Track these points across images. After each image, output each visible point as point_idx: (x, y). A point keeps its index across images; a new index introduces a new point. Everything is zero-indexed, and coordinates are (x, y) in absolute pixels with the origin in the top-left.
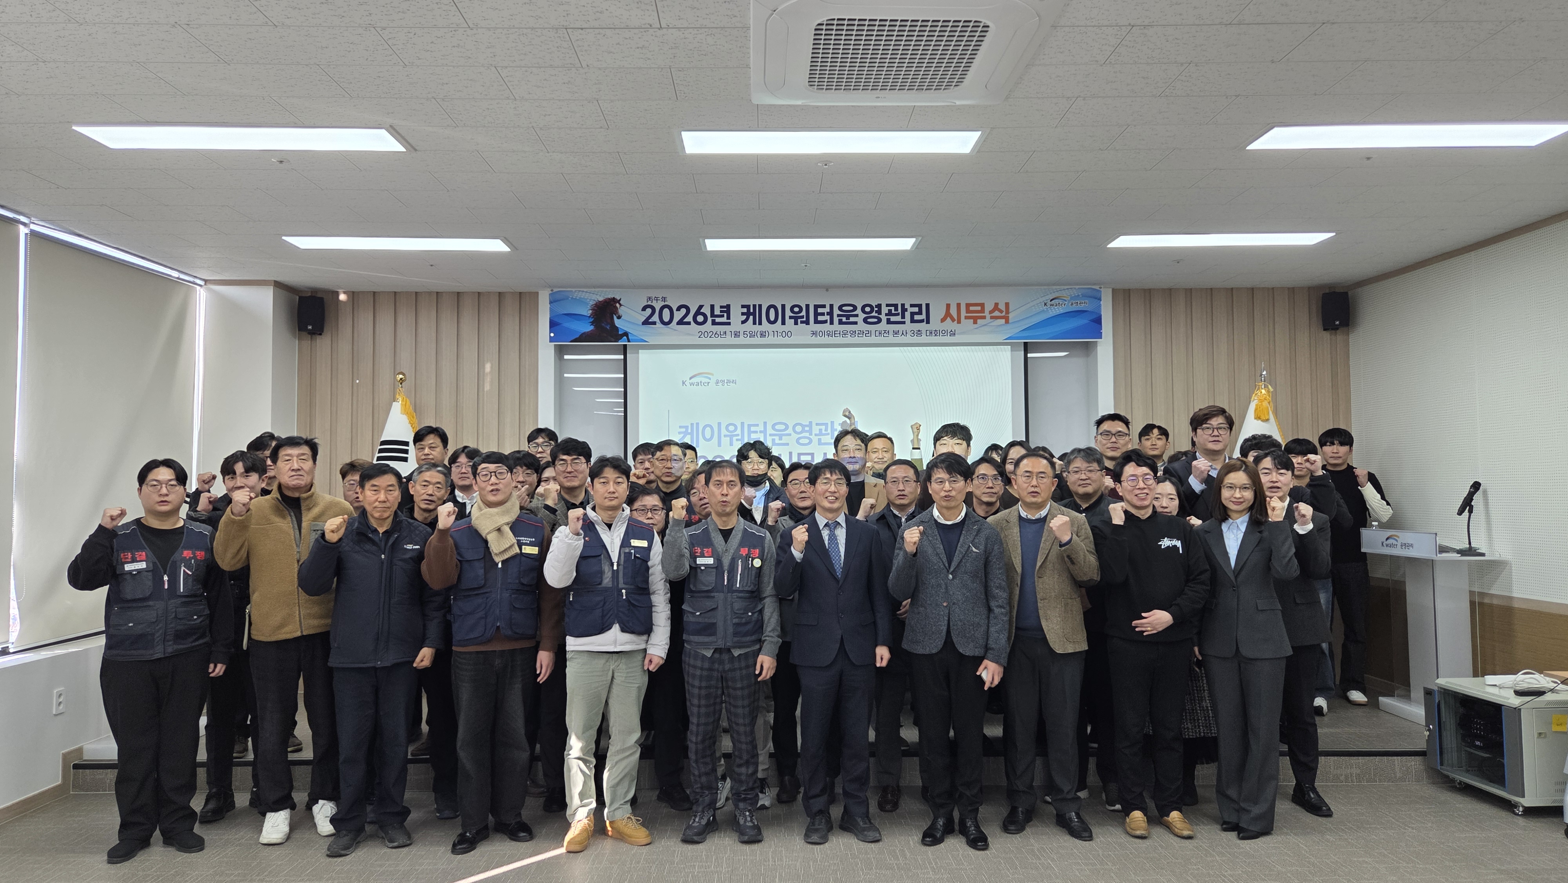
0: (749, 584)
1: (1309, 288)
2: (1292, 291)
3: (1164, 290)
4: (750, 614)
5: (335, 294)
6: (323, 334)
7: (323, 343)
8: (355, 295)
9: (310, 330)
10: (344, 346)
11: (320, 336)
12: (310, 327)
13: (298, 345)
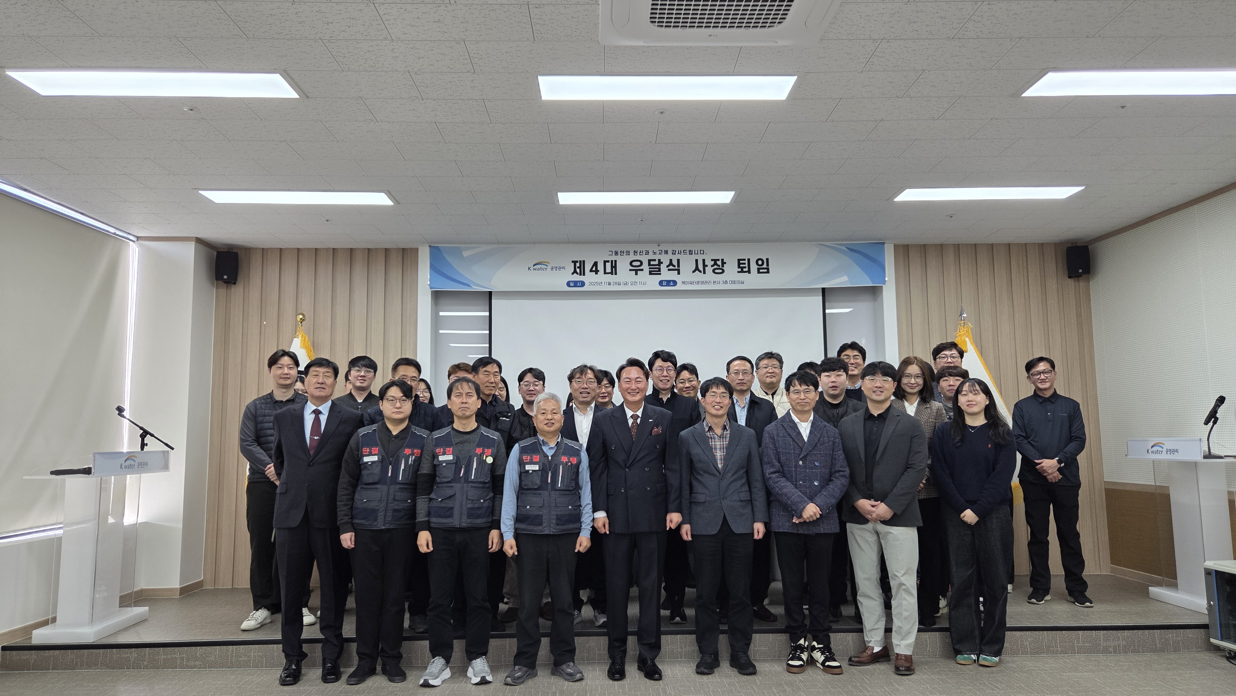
0: (482, 477)
1: (1055, 244)
2: (1042, 246)
3: (936, 245)
4: (482, 501)
5: (248, 250)
6: (237, 283)
7: (237, 291)
8: (264, 252)
9: (225, 279)
10: (254, 294)
11: (235, 285)
12: (225, 277)
13: (216, 292)
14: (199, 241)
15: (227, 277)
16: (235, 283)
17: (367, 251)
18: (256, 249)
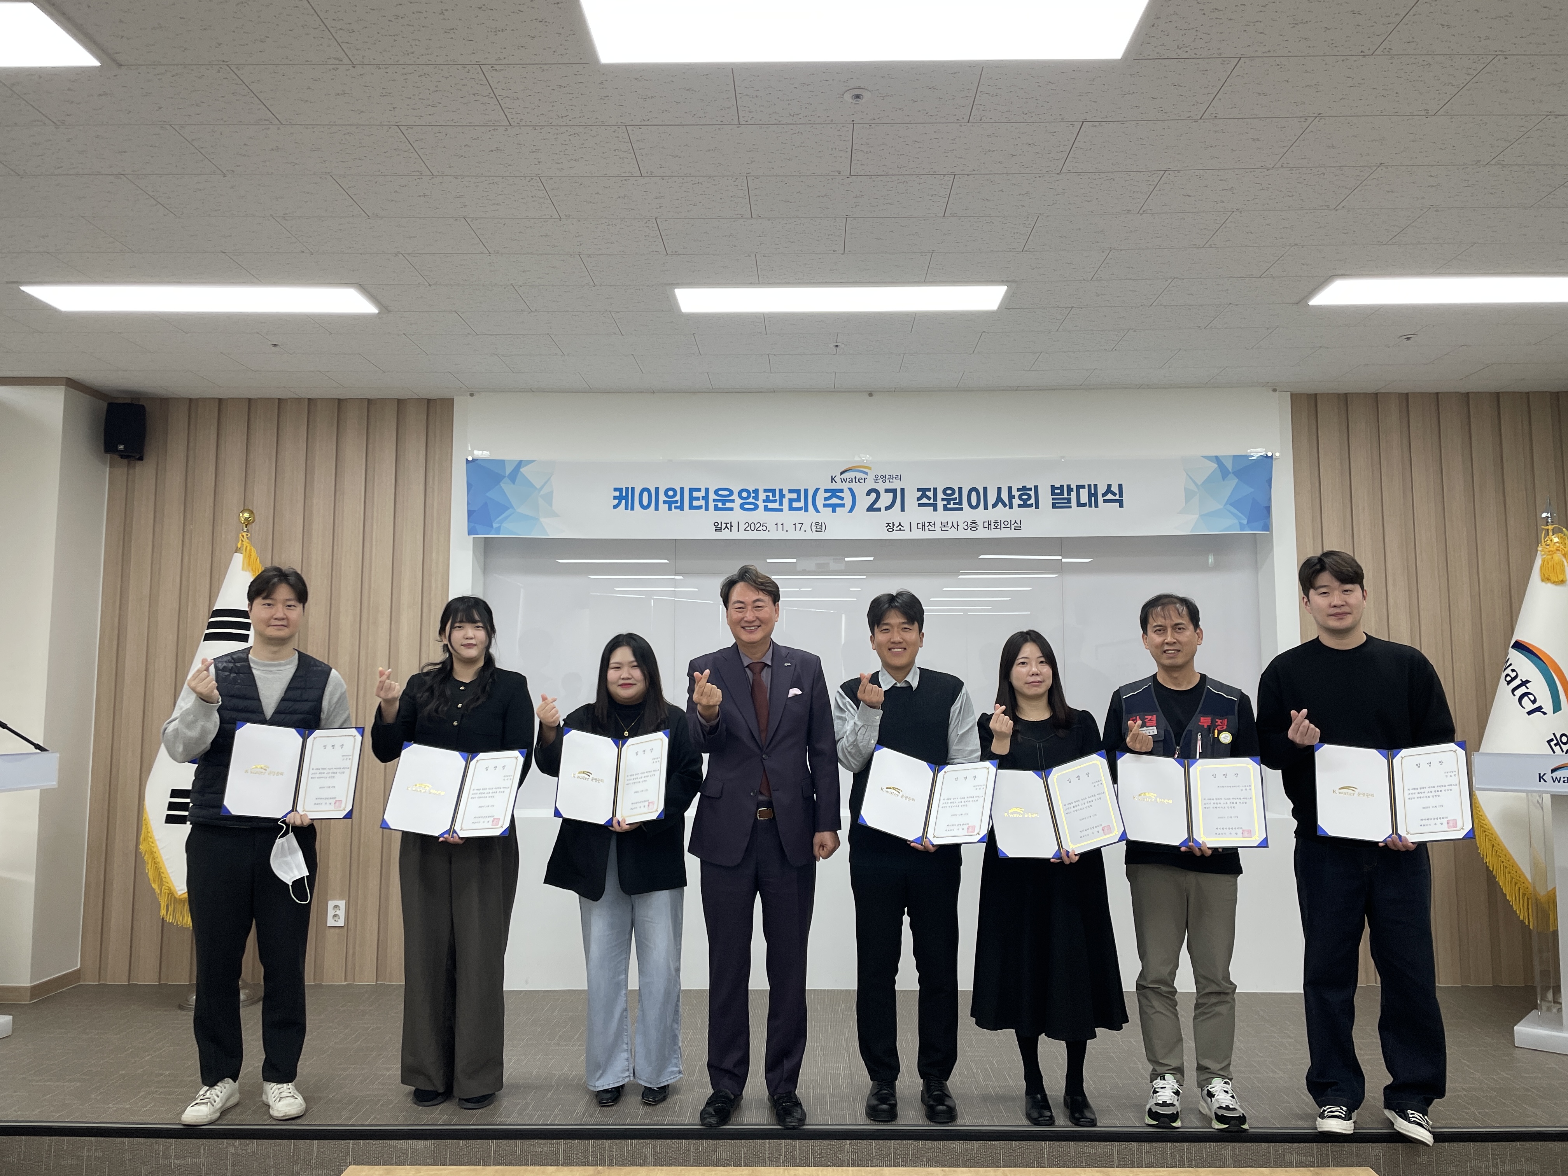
5: (165, 402)
6: (145, 457)
7: (145, 471)
8: (192, 404)
9: (121, 451)
10: (174, 479)
11: (141, 462)
12: (121, 447)
13: (110, 474)
14: (72, 384)
15: (125, 447)
16: (141, 459)
17: (367, 403)
18: (178, 400)
